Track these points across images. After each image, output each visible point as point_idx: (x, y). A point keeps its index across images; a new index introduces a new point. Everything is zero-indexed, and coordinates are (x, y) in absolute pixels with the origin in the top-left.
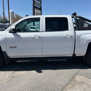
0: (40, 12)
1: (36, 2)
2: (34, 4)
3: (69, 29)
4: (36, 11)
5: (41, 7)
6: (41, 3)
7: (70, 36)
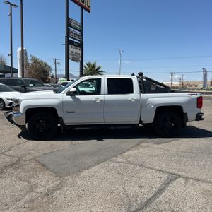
0: (80, 52)
1: (71, 32)
2: (68, 36)
3: (134, 91)
4: (72, 49)
5: (82, 42)
6: (82, 33)
7: (136, 100)
